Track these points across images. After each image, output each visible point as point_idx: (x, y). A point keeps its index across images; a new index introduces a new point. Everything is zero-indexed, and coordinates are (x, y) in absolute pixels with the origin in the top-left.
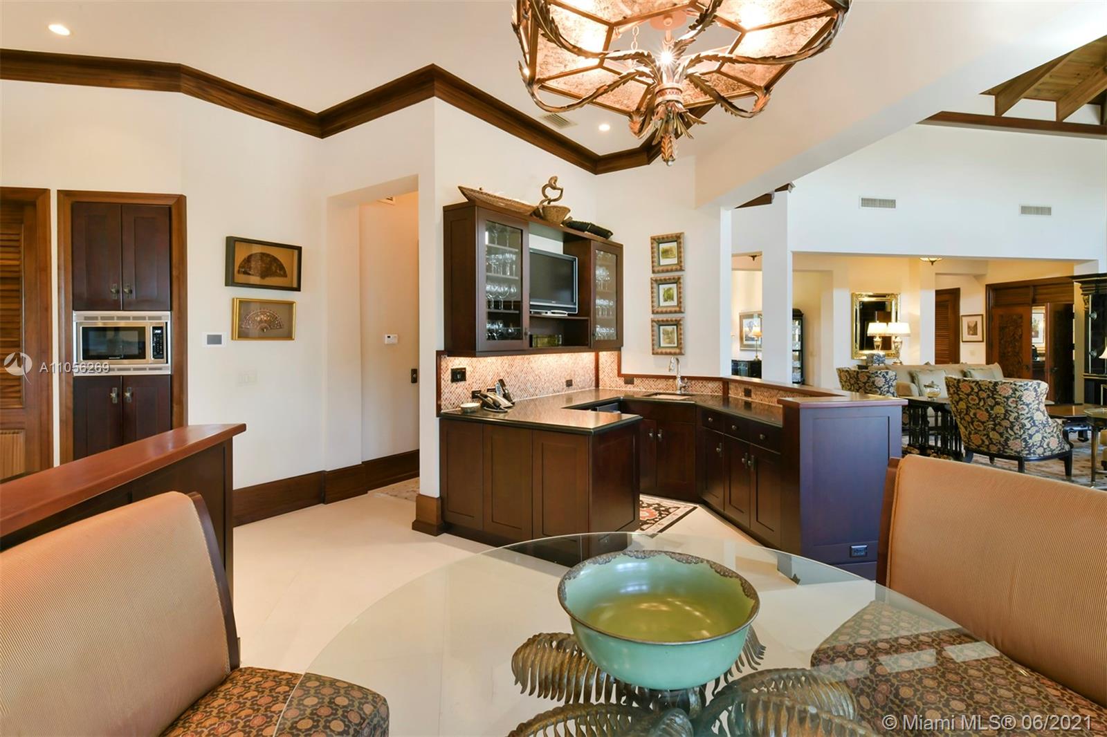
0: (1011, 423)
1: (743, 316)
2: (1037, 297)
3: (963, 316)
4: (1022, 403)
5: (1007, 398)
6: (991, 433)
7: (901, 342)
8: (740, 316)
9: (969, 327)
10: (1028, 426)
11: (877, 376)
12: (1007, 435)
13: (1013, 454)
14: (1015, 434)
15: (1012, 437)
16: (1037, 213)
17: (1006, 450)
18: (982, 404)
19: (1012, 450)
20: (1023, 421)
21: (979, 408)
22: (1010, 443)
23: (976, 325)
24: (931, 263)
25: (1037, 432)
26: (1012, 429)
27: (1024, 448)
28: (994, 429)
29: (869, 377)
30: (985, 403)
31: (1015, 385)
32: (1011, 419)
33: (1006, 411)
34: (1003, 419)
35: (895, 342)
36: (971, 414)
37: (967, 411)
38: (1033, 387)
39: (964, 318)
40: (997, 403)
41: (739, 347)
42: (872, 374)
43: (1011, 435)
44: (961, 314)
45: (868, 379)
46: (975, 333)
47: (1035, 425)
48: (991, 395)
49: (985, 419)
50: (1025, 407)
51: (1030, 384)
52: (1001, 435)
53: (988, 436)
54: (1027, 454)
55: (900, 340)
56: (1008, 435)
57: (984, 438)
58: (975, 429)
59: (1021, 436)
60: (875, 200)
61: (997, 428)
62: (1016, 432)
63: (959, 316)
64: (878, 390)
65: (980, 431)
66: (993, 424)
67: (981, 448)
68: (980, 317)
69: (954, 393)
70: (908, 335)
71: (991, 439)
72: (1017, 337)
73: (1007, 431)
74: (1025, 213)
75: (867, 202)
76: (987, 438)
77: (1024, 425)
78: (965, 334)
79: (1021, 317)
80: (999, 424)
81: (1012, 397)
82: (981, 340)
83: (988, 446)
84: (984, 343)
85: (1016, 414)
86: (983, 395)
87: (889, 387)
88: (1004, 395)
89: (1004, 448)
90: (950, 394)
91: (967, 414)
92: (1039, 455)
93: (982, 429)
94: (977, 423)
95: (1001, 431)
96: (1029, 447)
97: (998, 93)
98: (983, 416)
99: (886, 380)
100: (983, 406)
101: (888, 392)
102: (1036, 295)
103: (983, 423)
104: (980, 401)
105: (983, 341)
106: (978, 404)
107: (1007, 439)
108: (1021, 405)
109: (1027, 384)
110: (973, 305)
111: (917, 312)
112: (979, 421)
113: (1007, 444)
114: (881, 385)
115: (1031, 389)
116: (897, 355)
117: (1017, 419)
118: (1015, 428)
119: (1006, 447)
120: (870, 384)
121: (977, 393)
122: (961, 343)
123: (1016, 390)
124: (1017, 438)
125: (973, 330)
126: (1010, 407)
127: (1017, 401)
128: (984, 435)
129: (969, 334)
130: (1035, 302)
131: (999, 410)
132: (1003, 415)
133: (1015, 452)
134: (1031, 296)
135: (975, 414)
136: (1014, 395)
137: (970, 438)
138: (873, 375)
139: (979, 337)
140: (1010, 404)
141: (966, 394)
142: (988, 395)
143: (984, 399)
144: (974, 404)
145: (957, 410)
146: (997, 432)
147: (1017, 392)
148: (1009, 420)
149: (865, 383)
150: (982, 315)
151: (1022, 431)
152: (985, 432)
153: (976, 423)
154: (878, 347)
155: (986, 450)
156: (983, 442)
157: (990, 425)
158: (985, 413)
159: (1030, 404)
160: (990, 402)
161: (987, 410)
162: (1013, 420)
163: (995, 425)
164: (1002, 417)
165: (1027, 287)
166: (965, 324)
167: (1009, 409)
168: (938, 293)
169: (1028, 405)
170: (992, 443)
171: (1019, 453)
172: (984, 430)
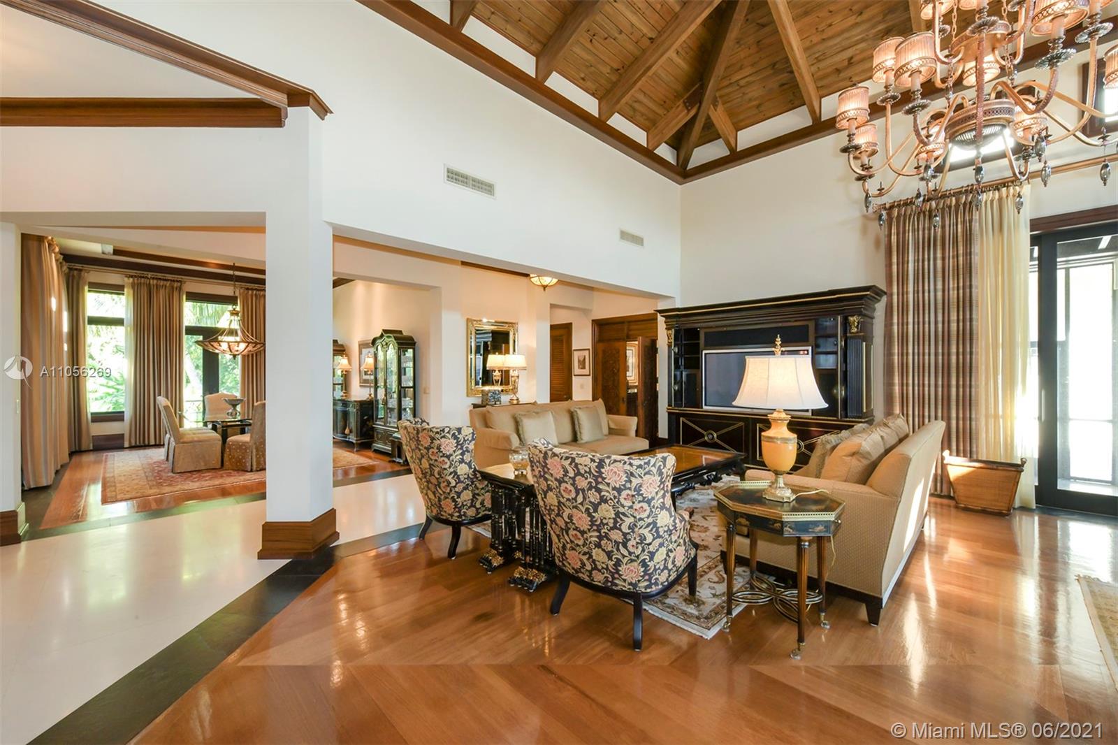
0: (625, 534)
1: (362, 345)
2: (631, 333)
3: (574, 350)
4: (641, 498)
5: (619, 490)
6: (594, 551)
7: (518, 377)
8: (359, 345)
9: (579, 361)
10: (649, 538)
11: (444, 437)
12: (616, 556)
13: (627, 587)
14: (630, 553)
15: (626, 559)
16: (632, 241)
17: (616, 581)
18: (580, 499)
19: (625, 580)
20: (642, 531)
21: (576, 507)
22: (622, 569)
23: (584, 359)
24: (542, 289)
25: (661, 545)
26: (625, 546)
27: (643, 577)
28: (598, 545)
29: (433, 439)
30: (584, 498)
31: (631, 464)
32: (625, 528)
33: (617, 514)
34: (612, 529)
35: (512, 377)
36: (565, 516)
37: (559, 510)
38: (657, 465)
39: (575, 353)
40: (603, 500)
41: (358, 382)
42: (437, 433)
43: (624, 556)
44: (573, 348)
45: (432, 443)
46: (584, 368)
47: (659, 536)
48: (594, 485)
49: (585, 527)
50: (645, 505)
51: (653, 461)
52: (609, 555)
53: (591, 557)
54: (646, 587)
55: (517, 375)
56: (620, 557)
57: (585, 558)
58: (572, 542)
59: (638, 557)
60: (466, 177)
61: (603, 543)
62: (632, 550)
63: (571, 351)
64: (446, 460)
65: (578, 545)
66: (598, 537)
67: (580, 575)
68: (588, 352)
69: (541, 476)
70: (524, 369)
71: (594, 561)
72: (616, 371)
73: (618, 550)
74: (624, 239)
75: (454, 176)
76: (588, 559)
77: (643, 538)
78: (576, 369)
79: (618, 352)
80: (606, 536)
81: (626, 489)
82: (588, 373)
83: (590, 572)
84: (591, 377)
85: (632, 520)
86: (582, 483)
87: (463, 454)
88: (613, 484)
89: (614, 578)
90: (536, 476)
91: (558, 515)
92: (662, 584)
93: (581, 542)
94: (575, 532)
95: (610, 549)
96: (649, 575)
97: (601, 98)
98: (582, 521)
99: (457, 443)
100: (581, 504)
101: (461, 462)
102: (630, 330)
103: (583, 533)
104: (577, 494)
105: (589, 375)
106: (575, 499)
107: (618, 563)
108: (640, 502)
109: (648, 463)
110: (582, 340)
111: (534, 345)
112: (576, 529)
113: (617, 571)
114: (451, 452)
115: (654, 470)
116: (514, 391)
117: (632, 527)
118: (630, 544)
119: (616, 576)
120: (436, 451)
121: (573, 479)
122: (573, 377)
123: (632, 474)
124: (632, 561)
125: (582, 364)
126: (623, 506)
127: (633, 496)
128: (585, 554)
129: (579, 368)
130: (630, 338)
131: (606, 512)
132: (612, 521)
133: (630, 584)
134: (626, 331)
135: (570, 517)
136: (628, 485)
137: (565, 554)
138: (438, 436)
139: (586, 371)
140: (622, 500)
141: (556, 479)
142: (590, 483)
143: (583, 490)
144: (568, 500)
145: (546, 506)
146: (603, 550)
147: (633, 479)
148: (620, 530)
149: (428, 449)
150: (589, 350)
151: (640, 548)
152: (585, 549)
153: (571, 532)
154: (497, 382)
155: (587, 579)
156: (583, 565)
157: (593, 536)
158: (585, 515)
159: (653, 498)
160: (593, 497)
161: (587, 509)
162: (628, 531)
163: (600, 537)
164: (612, 525)
165: (623, 323)
166: (576, 357)
167: (621, 510)
168: (553, 327)
169: (649, 502)
170: (595, 568)
171: (635, 585)
172: (584, 546)
